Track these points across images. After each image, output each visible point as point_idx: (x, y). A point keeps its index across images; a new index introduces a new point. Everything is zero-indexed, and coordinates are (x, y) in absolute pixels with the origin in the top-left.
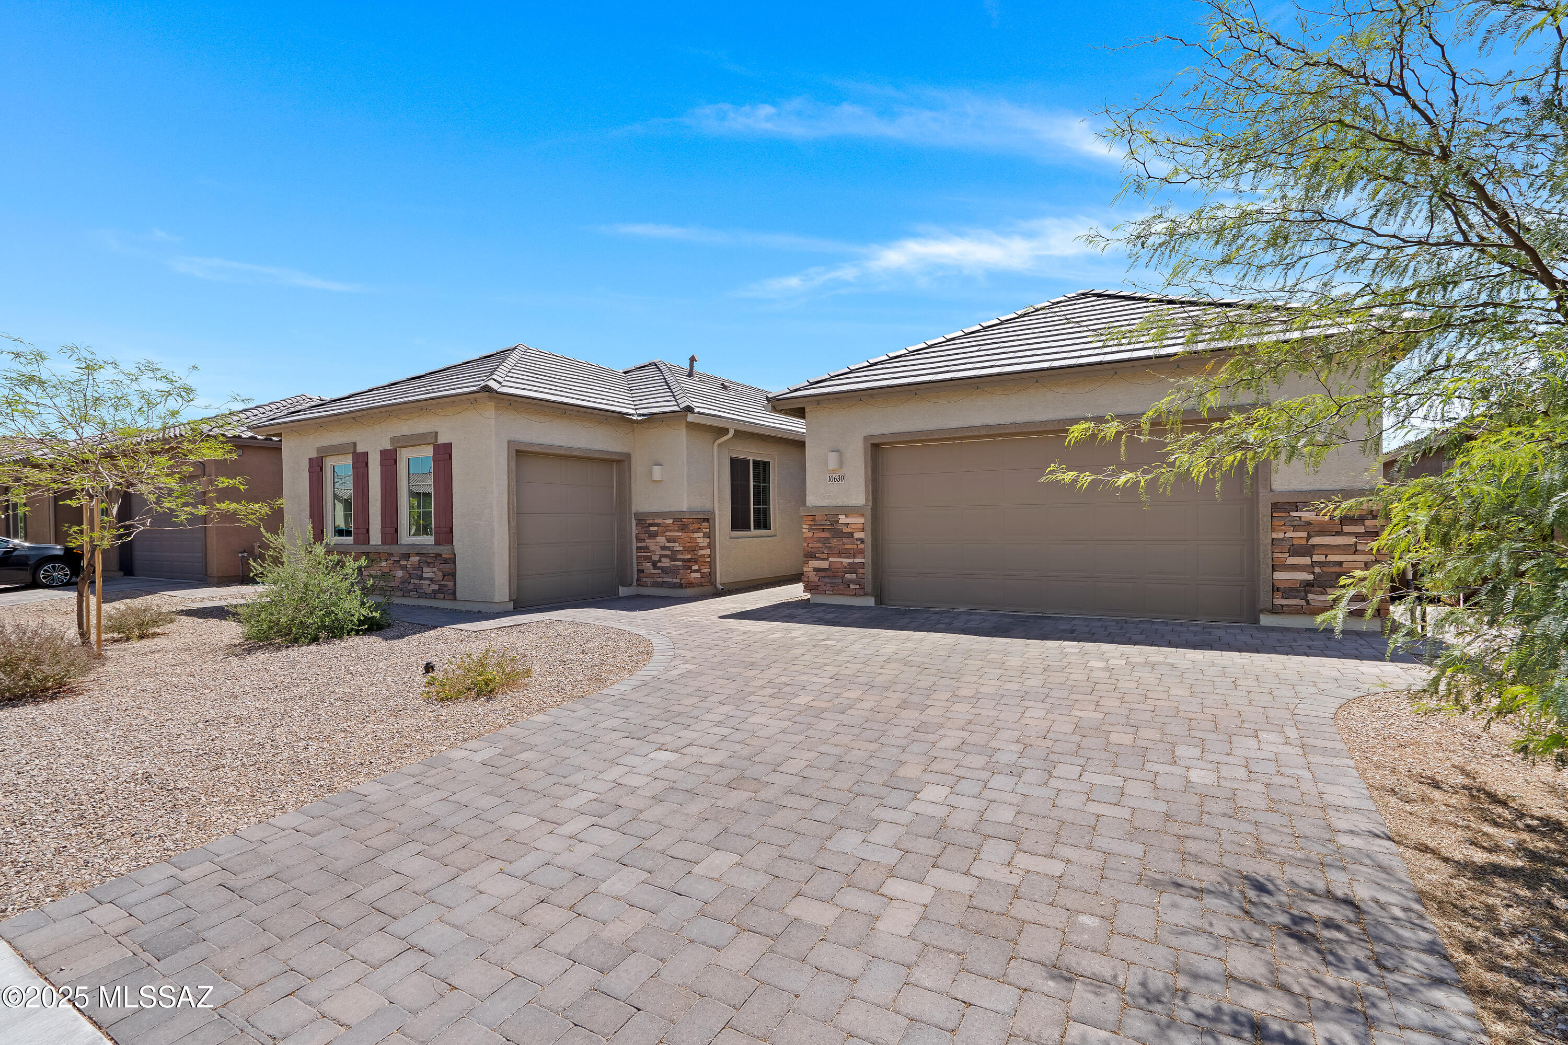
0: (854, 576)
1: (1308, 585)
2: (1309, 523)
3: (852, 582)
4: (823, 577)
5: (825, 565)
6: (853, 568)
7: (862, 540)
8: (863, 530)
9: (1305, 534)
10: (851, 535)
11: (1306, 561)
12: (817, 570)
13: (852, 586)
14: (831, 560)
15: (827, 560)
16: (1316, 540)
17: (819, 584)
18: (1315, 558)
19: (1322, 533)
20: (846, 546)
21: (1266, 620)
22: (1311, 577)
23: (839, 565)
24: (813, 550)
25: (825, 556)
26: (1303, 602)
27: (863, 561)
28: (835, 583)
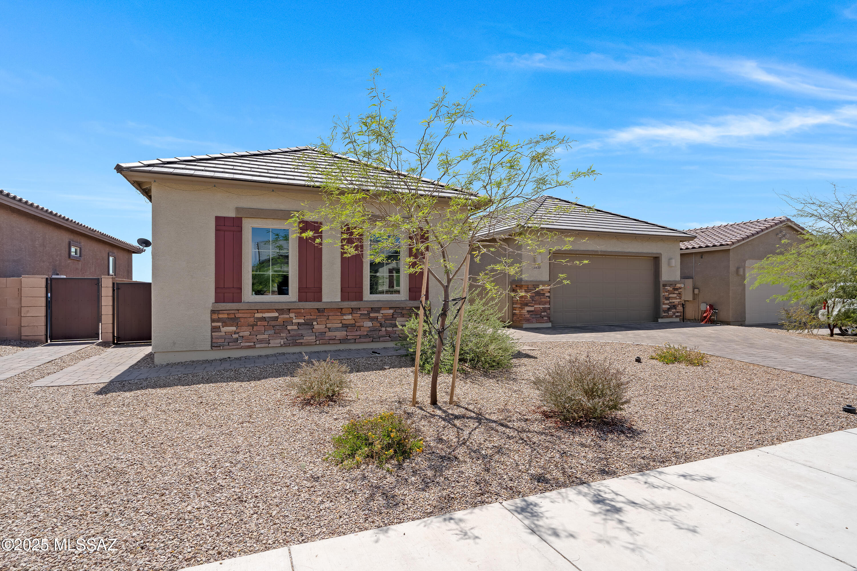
0: (546, 313)
1: (669, 309)
2: (669, 290)
3: (545, 316)
4: (532, 315)
5: (532, 309)
6: (545, 310)
7: (549, 297)
8: (549, 292)
9: (668, 294)
10: (544, 294)
11: (668, 302)
12: (528, 311)
13: (545, 318)
14: (535, 306)
15: (533, 306)
16: (671, 295)
17: (530, 318)
18: (670, 301)
19: (671, 293)
20: (542, 300)
21: (660, 320)
22: (669, 307)
23: (539, 309)
24: (527, 302)
25: (533, 305)
26: (667, 314)
27: (549, 306)
28: (537, 317)
